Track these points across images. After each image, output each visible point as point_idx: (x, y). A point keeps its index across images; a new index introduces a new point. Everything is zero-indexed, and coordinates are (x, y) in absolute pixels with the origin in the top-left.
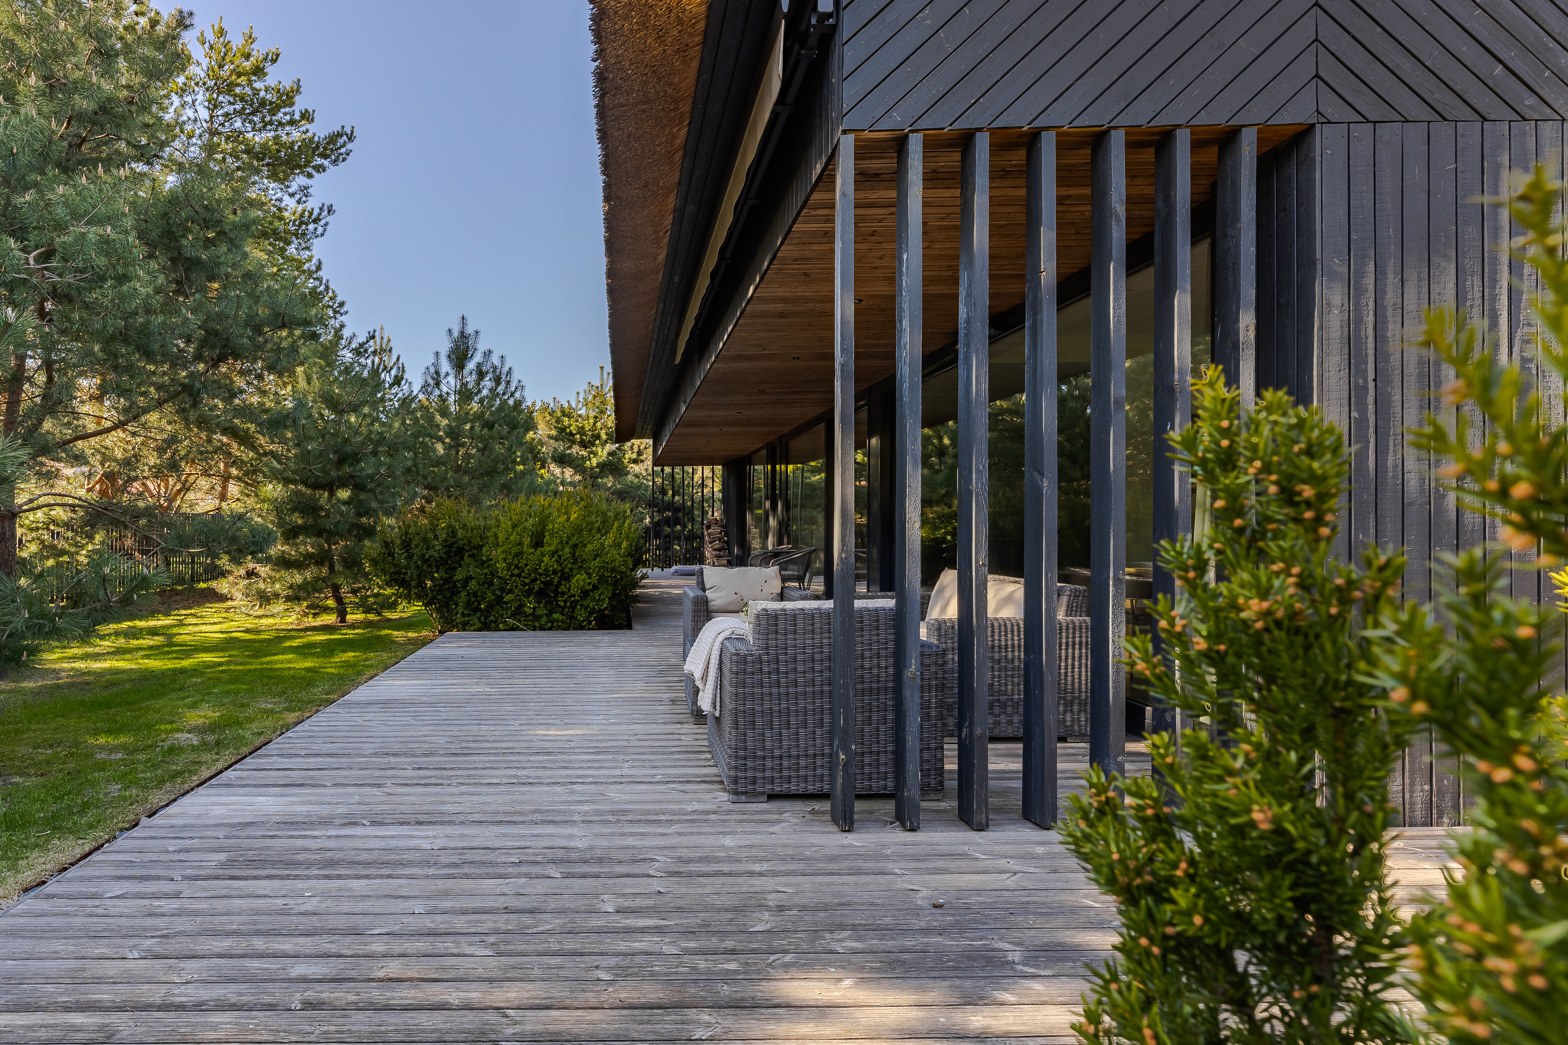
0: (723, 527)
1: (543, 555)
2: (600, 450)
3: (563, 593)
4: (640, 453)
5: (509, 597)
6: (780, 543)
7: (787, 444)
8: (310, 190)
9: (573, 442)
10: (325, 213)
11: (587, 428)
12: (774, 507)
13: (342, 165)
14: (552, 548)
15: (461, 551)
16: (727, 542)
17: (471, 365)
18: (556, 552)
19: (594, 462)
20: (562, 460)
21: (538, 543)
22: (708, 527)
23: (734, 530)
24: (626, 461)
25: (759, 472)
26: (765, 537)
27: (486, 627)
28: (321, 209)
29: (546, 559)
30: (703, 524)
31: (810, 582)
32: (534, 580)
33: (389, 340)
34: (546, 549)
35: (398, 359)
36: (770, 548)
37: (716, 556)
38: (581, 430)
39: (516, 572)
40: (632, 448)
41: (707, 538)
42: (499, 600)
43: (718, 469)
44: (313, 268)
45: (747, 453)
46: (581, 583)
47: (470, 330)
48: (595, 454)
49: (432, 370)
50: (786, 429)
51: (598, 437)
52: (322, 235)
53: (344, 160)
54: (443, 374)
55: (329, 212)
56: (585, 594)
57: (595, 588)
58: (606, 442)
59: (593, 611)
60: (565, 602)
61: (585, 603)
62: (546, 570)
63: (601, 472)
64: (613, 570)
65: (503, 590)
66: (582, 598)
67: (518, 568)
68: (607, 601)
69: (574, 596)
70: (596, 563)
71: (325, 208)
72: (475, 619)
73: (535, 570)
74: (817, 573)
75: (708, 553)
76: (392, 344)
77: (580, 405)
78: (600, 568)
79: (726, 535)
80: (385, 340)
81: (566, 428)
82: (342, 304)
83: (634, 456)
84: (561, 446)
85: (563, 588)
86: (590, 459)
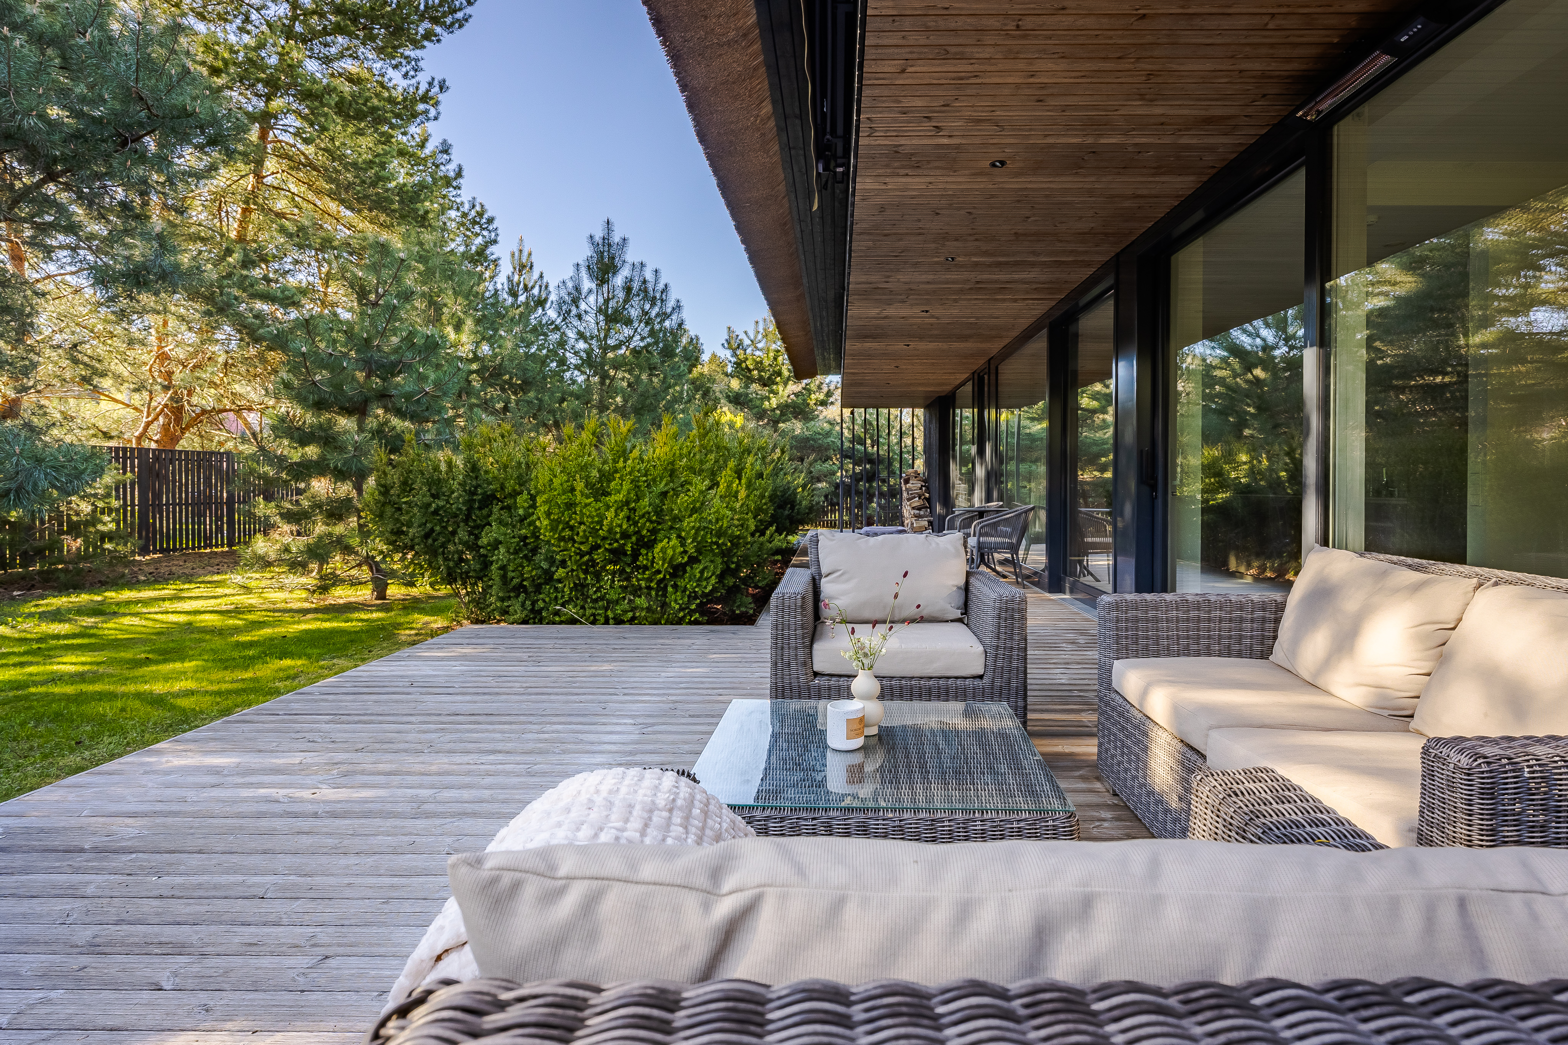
0: (925, 481)
1: (608, 508)
2: (781, 388)
3: (646, 568)
4: (829, 394)
5: (561, 572)
6: (989, 499)
7: (997, 368)
8: (421, 64)
9: (751, 380)
10: (436, 89)
11: (766, 362)
12: (981, 452)
13: (458, 33)
14: (620, 497)
15: (489, 500)
16: (928, 500)
17: (619, 280)
18: (627, 503)
19: (774, 402)
20: (738, 401)
21: (599, 491)
22: (907, 481)
23: (936, 484)
24: (812, 402)
25: (965, 416)
26: (971, 492)
27: (534, 617)
28: (430, 84)
29: (610, 514)
30: (901, 477)
31: (1027, 549)
32: (596, 547)
33: (530, 254)
34: (612, 499)
35: (541, 276)
36: (977, 504)
37: (915, 516)
38: (759, 365)
39: (567, 533)
40: (819, 388)
41: (905, 495)
42: (548, 577)
43: (920, 412)
44: (452, 174)
45: (949, 388)
46: (670, 552)
47: (616, 238)
48: (776, 393)
49: (570, 285)
50: (995, 347)
51: (779, 374)
52: (436, 118)
53: (461, 26)
54: (585, 291)
55: (441, 88)
56: (677, 570)
57: (693, 560)
58: (788, 379)
59: (693, 596)
60: (650, 580)
61: (681, 583)
62: (610, 531)
63: (782, 414)
64: (720, 533)
65: (551, 561)
66: (674, 575)
67: (572, 528)
68: (713, 580)
69: (659, 572)
70: (689, 523)
71: (436, 83)
72: (516, 606)
73: (594, 532)
74: (1036, 540)
75: (907, 511)
76: (534, 259)
77: (760, 337)
78: (698, 530)
79: (928, 490)
80: (525, 254)
81: (742, 362)
82: (490, 221)
83: (821, 397)
84: (735, 384)
85: (642, 561)
86: (769, 399)
